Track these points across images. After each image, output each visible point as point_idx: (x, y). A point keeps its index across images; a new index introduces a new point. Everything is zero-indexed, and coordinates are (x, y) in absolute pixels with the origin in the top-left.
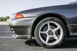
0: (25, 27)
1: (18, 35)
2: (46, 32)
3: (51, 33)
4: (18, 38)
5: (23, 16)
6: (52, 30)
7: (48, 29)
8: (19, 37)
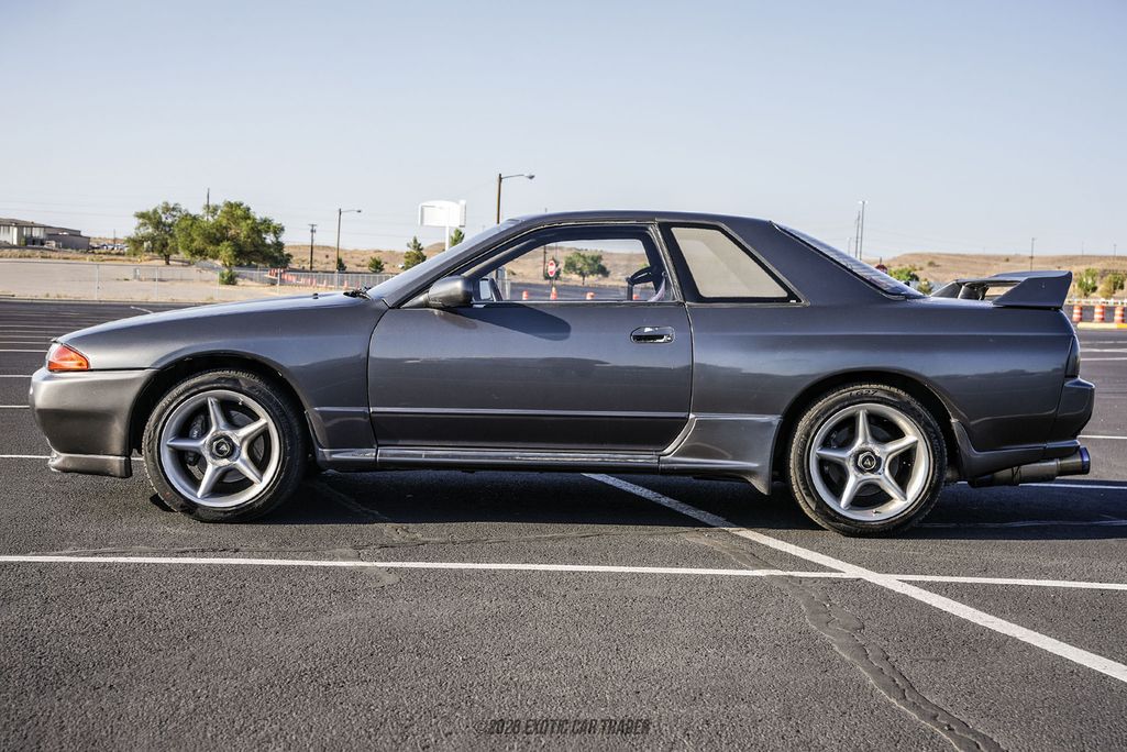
0: (100, 417)
1: (64, 455)
2: (202, 442)
3: (224, 448)
4: (65, 471)
5: (88, 364)
6: (228, 433)
7: (213, 429)
8: (70, 465)
